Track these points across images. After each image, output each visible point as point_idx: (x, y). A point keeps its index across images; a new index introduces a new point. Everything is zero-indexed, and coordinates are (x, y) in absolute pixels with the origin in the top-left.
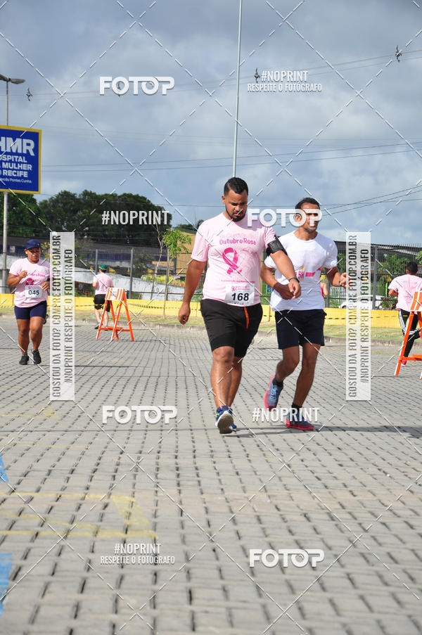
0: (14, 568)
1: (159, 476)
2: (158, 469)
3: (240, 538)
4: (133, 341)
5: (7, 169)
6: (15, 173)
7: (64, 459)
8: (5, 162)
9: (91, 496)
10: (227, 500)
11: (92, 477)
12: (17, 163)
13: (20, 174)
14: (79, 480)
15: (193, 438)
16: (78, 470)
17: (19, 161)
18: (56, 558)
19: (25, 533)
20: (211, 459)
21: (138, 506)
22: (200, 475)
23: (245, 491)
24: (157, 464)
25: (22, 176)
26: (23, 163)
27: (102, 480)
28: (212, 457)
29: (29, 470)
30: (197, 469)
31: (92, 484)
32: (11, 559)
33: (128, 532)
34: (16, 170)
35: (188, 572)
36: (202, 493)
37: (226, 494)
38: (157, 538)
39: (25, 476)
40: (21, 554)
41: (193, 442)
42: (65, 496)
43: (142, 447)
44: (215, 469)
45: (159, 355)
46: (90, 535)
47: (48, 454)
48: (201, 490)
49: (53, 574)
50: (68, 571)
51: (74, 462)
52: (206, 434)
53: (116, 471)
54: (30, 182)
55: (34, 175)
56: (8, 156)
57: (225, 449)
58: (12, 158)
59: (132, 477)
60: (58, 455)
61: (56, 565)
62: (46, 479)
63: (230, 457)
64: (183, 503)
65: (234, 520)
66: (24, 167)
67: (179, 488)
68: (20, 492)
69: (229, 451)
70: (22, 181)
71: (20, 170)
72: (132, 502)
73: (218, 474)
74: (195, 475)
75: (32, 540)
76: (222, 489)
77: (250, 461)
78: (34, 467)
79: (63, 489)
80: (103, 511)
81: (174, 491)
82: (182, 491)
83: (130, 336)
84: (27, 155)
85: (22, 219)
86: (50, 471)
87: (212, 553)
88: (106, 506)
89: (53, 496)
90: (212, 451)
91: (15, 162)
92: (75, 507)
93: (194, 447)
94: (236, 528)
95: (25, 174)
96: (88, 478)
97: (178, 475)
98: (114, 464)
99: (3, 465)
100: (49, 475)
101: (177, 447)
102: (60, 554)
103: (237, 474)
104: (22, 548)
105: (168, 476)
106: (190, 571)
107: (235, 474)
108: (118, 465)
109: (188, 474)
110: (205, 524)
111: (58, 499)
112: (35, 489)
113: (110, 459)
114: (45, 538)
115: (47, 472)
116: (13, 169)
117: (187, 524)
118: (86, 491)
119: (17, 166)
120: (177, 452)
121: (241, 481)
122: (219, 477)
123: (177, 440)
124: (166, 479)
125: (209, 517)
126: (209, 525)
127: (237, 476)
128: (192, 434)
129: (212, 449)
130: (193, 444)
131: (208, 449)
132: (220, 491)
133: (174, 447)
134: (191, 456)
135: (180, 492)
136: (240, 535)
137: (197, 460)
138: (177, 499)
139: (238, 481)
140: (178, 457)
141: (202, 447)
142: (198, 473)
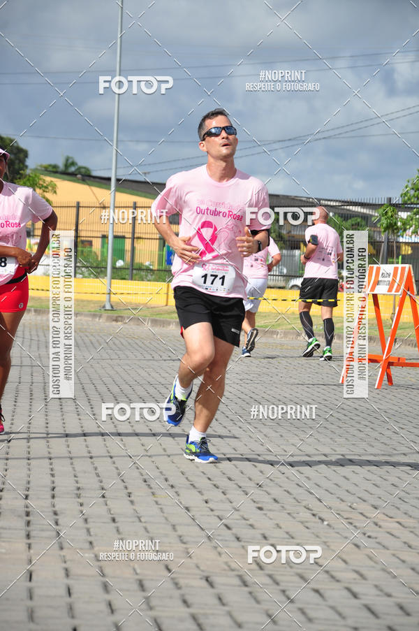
3: (112, 611)
15: (52, 470)
20: (77, 499)
22: (60, 522)
28: (79, 496)
30: (55, 513)
36: (62, 548)
37: (96, 548)
41: (53, 475)
44: (82, 513)
48: (60, 543)
52: (72, 464)
57: (97, 485)
63: (103, 497)
65: (106, 587)
67: (29, 541)
69: (103, 489)
73: (86, 520)
74: (53, 523)
76: (91, 543)
77: (132, 502)
81: (21, 545)
82: (33, 546)
90: (78, 489)
93: (53, 482)
94: (108, 597)
97: (28, 523)
101: (29, 483)
103: (114, 520)
105: (13, 524)
107: (110, 521)
109: (43, 520)
110: (63, 592)
117: (37, 592)
120: (28, 489)
121: (118, 530)
122: (88, 526)
123: (28, 472)
124: (10, 529)
125: (70, 582)
126: (70, 594)
127: (113, 524)
128: (51, 464)
129: (79, 485)
130: (52, 479)
131: (73, 486)
132: (87, 545)
133: (25, 482)
134: (49, 496)
135: (29, 547)
136: (114, 608)
137: (56, 500)
138: (24, 557)
139: (115, 531)
140: (29, 498)
141: (65, 483)
142: (57, 519)
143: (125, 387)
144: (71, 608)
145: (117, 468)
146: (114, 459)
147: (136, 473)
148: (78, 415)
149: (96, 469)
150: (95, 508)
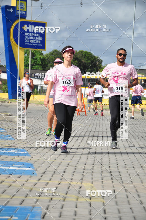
0: (43, 213)
1: (103, 175)
2: (102, 172)
3: (142, 203)
4: (86, 115)
5: (32, 40)
6: (35, 41)
7: (60, 166)
8: (31, 36)
9: (74, 183)
10: (134, 186)
11: (73, 174)
12: (36, 37)
13: (37, 41)
14: (67, 176)
15: (116, 158)
16: (67, 171)
17: (37, 36)
18: (61, 210)
19: (46, 198)
20: (125, 168)
21: (95, 188)
22: (121, 175)
23: (142, 183)
24: (101, 169)
25: (38, 43)
26: (39, 37)
27: (77, 176)
28: (126, 167)
29: (46, 171)
30: (119, 172)
31: (73, 178)
32: (41, 210)
33: (92, 199)
34: (36, 40)
35: (120, 218)
36: (123, 183)
37: (134, 183)
38: (105, 202)
39: (44, 173)
40: (45, 207)
41: (117, 160)
42: (62, 182)
43: (94, 162)
44: (128, 172)
45: (98, 122)
46: (74, 200)
47: (53, 164)
48: (122, 181)
49: (60, 217)
50: (67, 215)
51: (65, 168)
52: (122, 157)
53: (84, 172)
54: (42, 45)
55: (43, 42)
56: (32, 34)
57: (131, 164)
58: (33, 34)
59: (91, 175)
60: (58, 165)
61: (61, 213)
62: (53, 175)
63: (134, 167)
64: (115, 187)
65: (139, 196)
66: (39, 38)
67: (112, 180)
68: (43, 180)
69: (133, 165)
70: (38, 45)
71: (37, 40)
72: (92, 186)
73: (129, 174)
74: (119, 175)
75: (50, 202)
76: (132, 182)
77: (143, 169)
78: (47, 170)
79: (61, 179)
80: (79, 190)
81: (110, 182)
82: (114, 182)
83: (85, 113)
84: (40, 34)
85: (37, 62)
86: (55, 172)
87: (130, 210)
88: (81, 187)
89: (57, 182)
90: (125, 165)
91: (35, 36)
92: (67, 187)
93: (117, 162)
94: (140, 199)
95: (39, 42)
96: (71, 175)
97: (111, 175)
98: (82, 169)
99: (34, 169)
100: (54, 173)
101: (110, 162)
102: (62, 208)
103: (138, 175)
104: (46, 204)
105: (106, 175)
106: (121, 218)
107: (137, 175)
108: (84, 170)
109: (116, 174)
110: (126, 197)
111: (59, 184)
112: (49, 179)
113: (80, 167)
114: (55, 201)
115: (53, 172)
116: (34, 40)
117: (117, 196)
118: (72, 181)
119: (36, 38)
120: (110, 164)
121: (140, 178)
122: (130, 176)
123: (109, 159)
124: (106, 176)
125: (128, 194)
126: (128, 197)
127: (138, 176)
128: (116, 157)
129: (125, 164)
130: (117, 161)
131: (123, 164)
132: (131, 182)
133: (108, 162)
134: (116, 166)
135: (113, 182)
136: (142, 202)
137: (119, 168)
138: (112, 185)
139: (139, 178)
140: (110, 167)
141: (121, 163)
142: (120, 174)
143: (136, 133)
144: (129, 202)
145: (137, 159)
146: (135, 156)
147: (143, 160)
148: (122, 142)
149: (130, 159)
150: (131, 171)
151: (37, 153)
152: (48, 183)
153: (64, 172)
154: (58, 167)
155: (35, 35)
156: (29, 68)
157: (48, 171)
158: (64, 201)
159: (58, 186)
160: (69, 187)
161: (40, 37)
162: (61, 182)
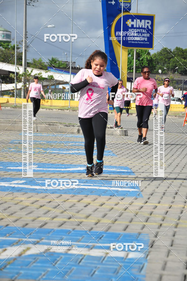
0: (151, 242)
5: (137, 37)
6: (141, 39)
8: (136, 33)
14: (180, 198)
16: (179, 193)
17: (143, 32)
18: (173, 238)
19: (154, 224)
25: (144, 40)
26: (145, 33)
29: (153, 192)
32: (149, 237)
34: (141, 37)
39: (151, 195)
40: (153, 235)
42: (174, 206)
49: (172, 246)
50: (179, 244)
51: (177, 188)
55: (151, 39)
56: (137, 30)
58: (139, 30)
60: (168, 185)
61: (173, 241)
62: (162, 197)
66: (145, 35)
68: (150, 203)
70: (144, 43)
71: (143, 37)
75: (159, 228)
79: (173, 202)
84: (147, 29)
85: (143, 64)
86: (164, 193)
89: (167, 206)
91: (141, 33)
92: (179, 211)
95: (146, 39)
99: (140, 190)
100: (164, 195)
102: (174, 236)
104: (154, 231)
111: (170, 207)
112: (157, 202)
114: (165, 227)
115: (163, 194)
118: (185, 204)
119: (142, 35)
151: (142, 171)
152: (156, 207)
153: (176, 193)
154: (168, 188)
155: (141, 31)
156: (133, 71)
157: (156, 192)
158: (176, 227)
159: (168, 210)
160: (183, 211)
161: (147, 33)
162: (172, 206)
